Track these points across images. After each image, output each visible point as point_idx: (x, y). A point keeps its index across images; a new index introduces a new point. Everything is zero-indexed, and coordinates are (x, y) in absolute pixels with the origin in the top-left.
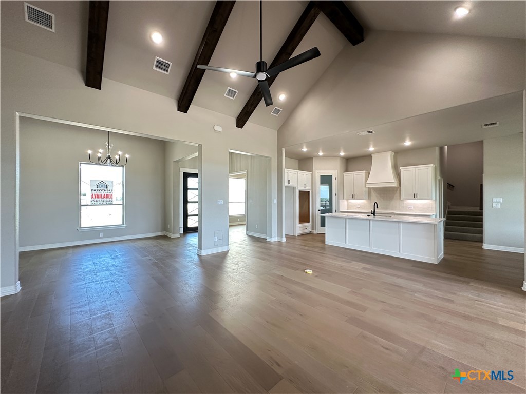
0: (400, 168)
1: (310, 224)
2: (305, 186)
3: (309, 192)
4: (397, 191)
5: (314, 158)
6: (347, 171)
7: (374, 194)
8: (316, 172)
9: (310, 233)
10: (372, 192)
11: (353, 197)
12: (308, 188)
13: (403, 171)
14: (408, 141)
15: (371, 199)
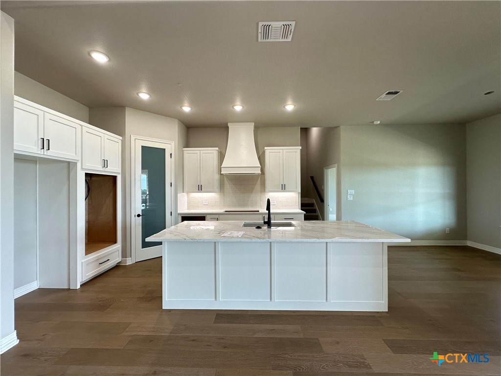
0: (266, 148)
1: (118, 246)
2: (105, 163)
3: (115, 178)
4: (257, 180)
5: (127, 109)
6: (187, 145)
7: (228, 185)
8: (133, 138)
9: (118, 267)
10: (226, 182)
11: (200, 188)
12: (113, 169)
13: (270, 152)
14: (289, 103)
15: (224, 192)
